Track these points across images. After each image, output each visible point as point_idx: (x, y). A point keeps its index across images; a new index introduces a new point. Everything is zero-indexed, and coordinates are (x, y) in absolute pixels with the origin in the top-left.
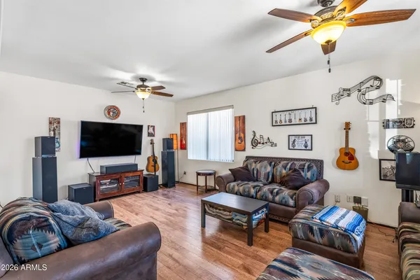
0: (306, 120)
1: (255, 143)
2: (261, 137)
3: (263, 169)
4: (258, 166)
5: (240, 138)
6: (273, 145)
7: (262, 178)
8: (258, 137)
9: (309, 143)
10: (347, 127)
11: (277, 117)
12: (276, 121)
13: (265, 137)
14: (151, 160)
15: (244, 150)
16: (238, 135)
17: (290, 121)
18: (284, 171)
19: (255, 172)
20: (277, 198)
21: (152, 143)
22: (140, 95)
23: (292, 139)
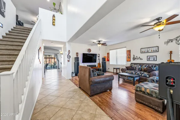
0: (154, 51)
1: (134, 59)
2: (137, 57)
3: (137, 67)
4: (136, 66)
5: (128, 57)
6: (141, 59)
7: (137, 70)
8: (135, 57)
9: (155, 58)
10: (171, 52)
11: (143, 50)
12: (142, 52)
13: (138, 57)
14: (99, 64)
15: (130, 61)
16: (128, 56)
17: (148, 51)
18: (145, 68)
19: (135, 68)
20: (143, 75)
21: (99, 59)
22: (99, 45)
23: (148, 57)
